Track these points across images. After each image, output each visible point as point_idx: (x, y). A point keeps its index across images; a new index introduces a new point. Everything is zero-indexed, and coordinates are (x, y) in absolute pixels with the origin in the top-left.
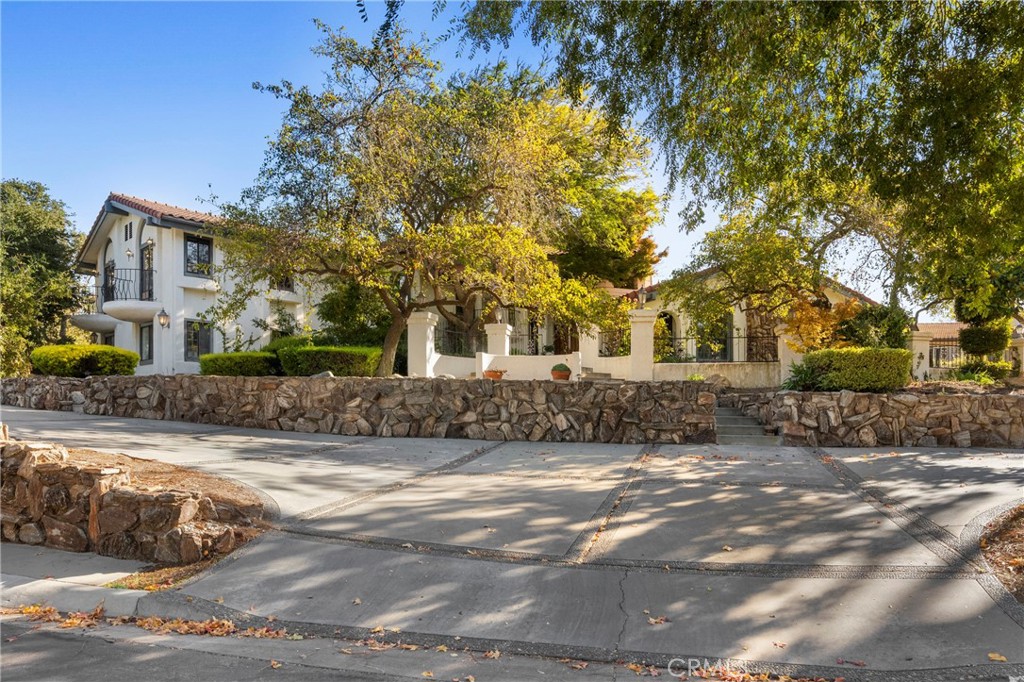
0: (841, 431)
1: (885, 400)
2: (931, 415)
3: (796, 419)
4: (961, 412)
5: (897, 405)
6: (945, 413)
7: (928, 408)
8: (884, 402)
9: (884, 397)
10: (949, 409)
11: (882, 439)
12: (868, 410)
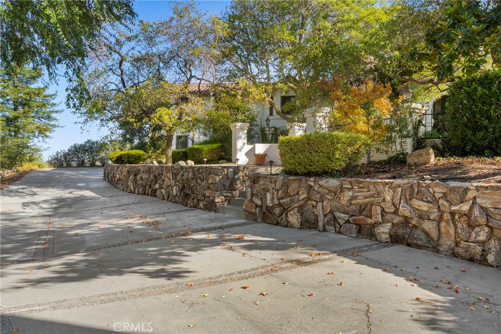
0: (277, 211)
1: (312, 184)
2: (354, 202)
3: (249, 198)
4: (384, 200)
5: (321, 190)
6: (367, 200)
7: (351, 193)
8: (311, 187)
9: (311, 181)
10: (372, 196)
11: (306, 221)
12: (298, 194)
